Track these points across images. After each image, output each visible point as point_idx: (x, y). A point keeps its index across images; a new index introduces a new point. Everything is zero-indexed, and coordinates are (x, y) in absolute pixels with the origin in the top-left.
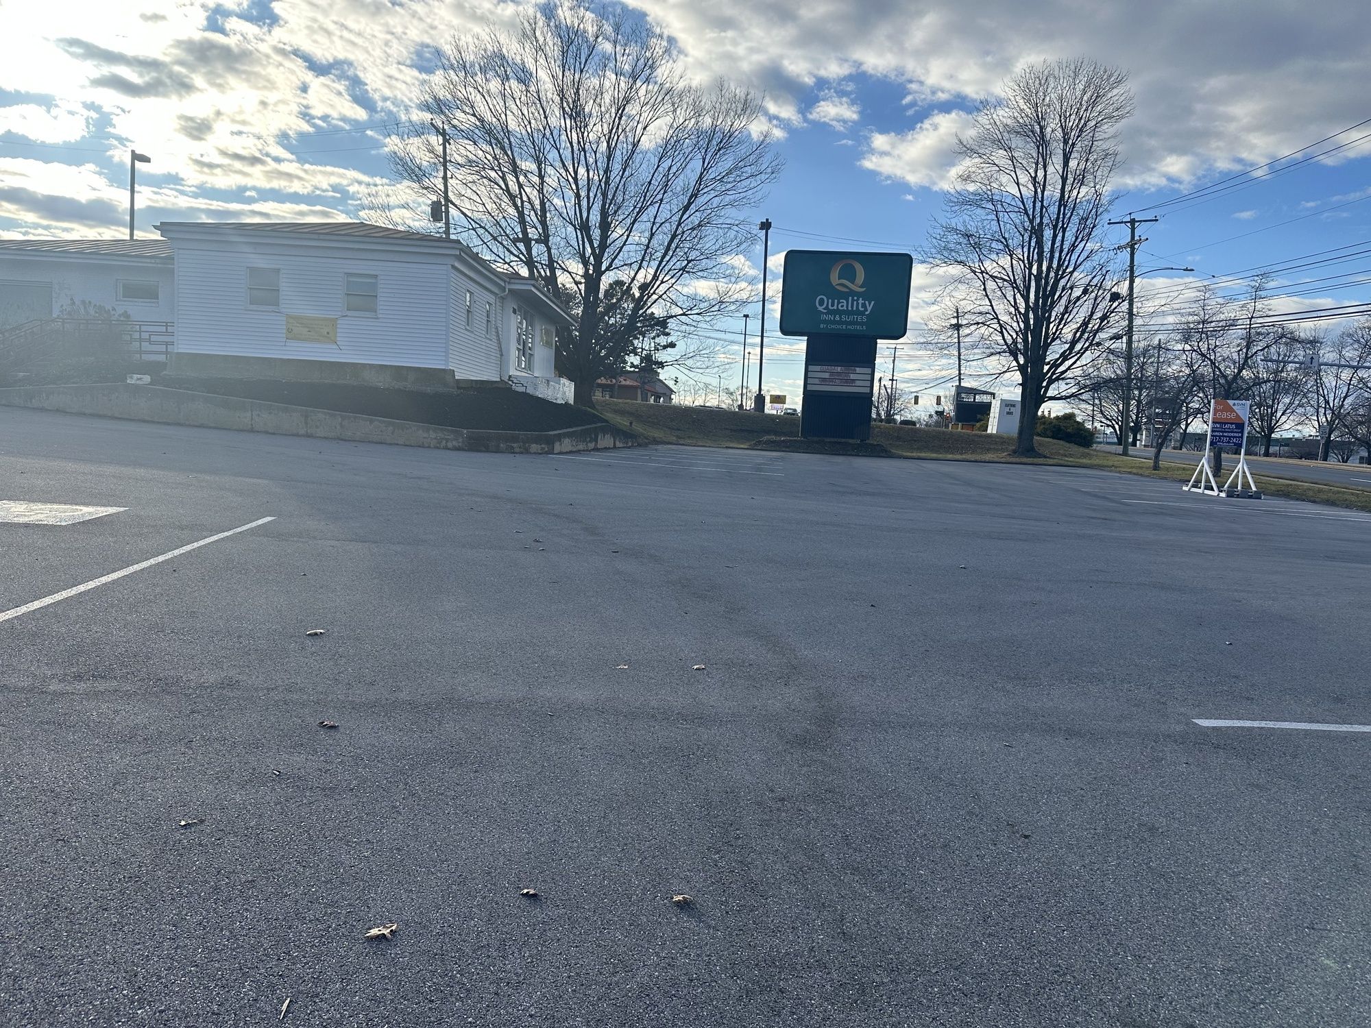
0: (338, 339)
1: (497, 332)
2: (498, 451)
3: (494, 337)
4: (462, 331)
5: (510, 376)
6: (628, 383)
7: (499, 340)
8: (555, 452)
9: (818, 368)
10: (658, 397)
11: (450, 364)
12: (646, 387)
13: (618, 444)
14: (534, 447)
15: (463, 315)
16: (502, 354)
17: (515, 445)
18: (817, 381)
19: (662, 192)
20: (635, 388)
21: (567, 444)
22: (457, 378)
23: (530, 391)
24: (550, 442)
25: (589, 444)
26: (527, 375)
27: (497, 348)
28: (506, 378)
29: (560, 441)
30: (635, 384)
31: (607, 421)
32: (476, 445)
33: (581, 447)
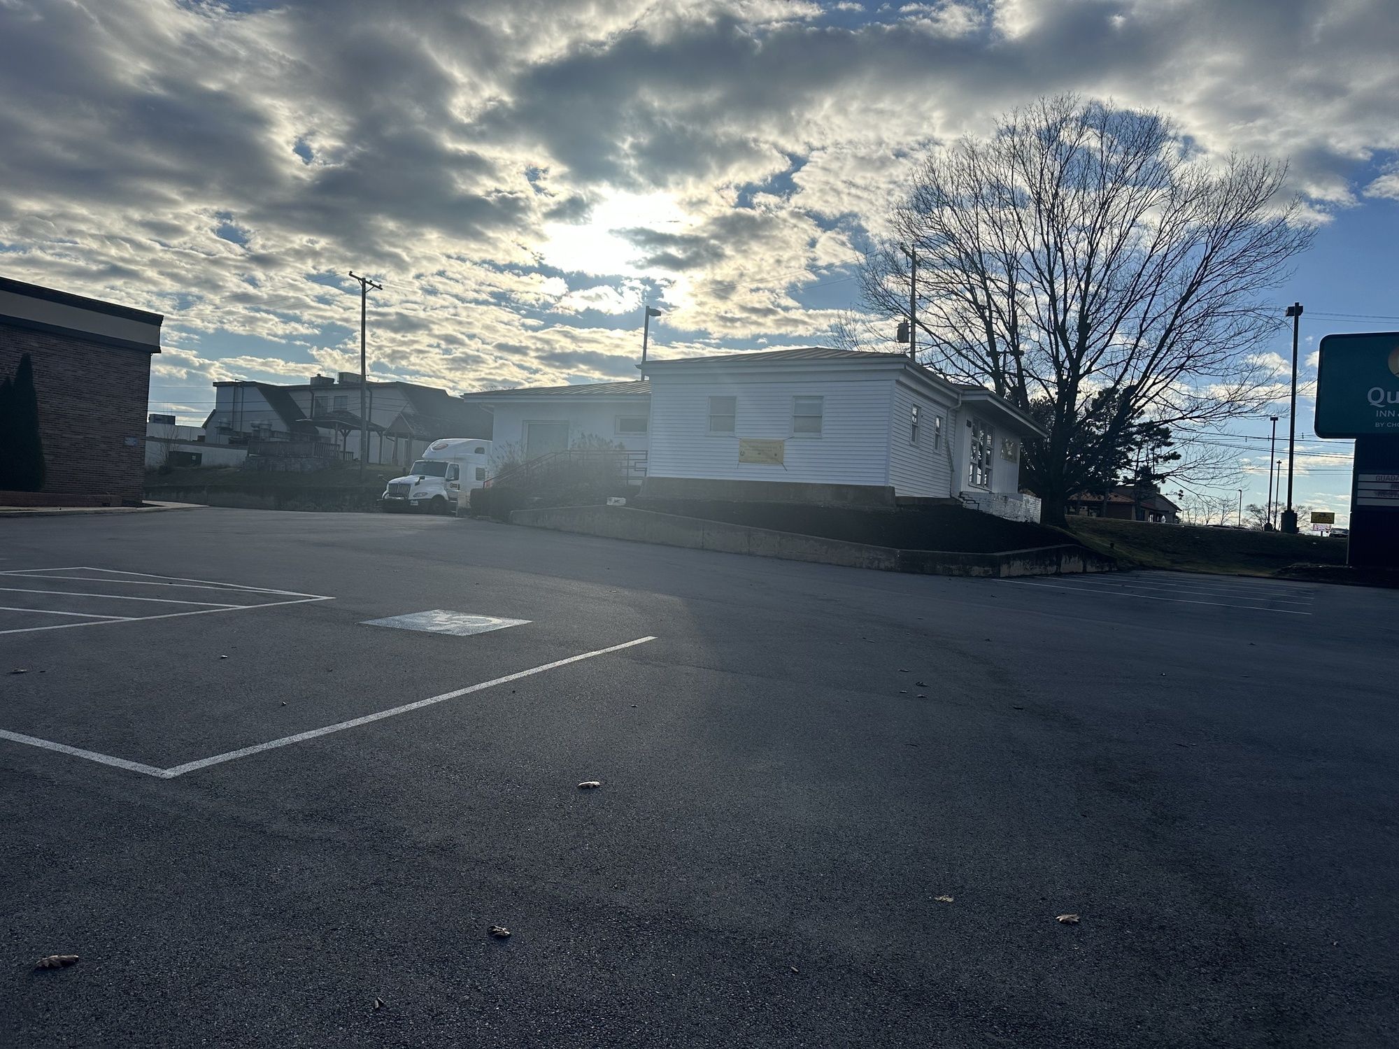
0: (785, 460)
1: (948, 448)
2: (934, 573)
3: (944, 452)
4: (906, 447)
5: (961, 493)
6: (1119, 499)
7: (949, 455)
8: (1001, 576)
9: (1373, 477)
10: (1158, 515)
11: (890, 481)
12: (1142, 504)
13: (1089, 569)
14: (976, 570)
15: (908, 431)
16: (953, 470)
17: (953, 567)
18: (1372, 494)
19: (1155, 284)
20: (1129, 505)
21: (1017, 567)
22: (897, 495)
23: (983, 508)
24: (995, 564)
25: (1049, 568)
26: (982, 491)
27: (947, 464)
28: (956, 495)
29: (1009, 563)
30: (1129, 500)
31: (1078, 542)
32: (910, 566)
33: (1037, 570)
